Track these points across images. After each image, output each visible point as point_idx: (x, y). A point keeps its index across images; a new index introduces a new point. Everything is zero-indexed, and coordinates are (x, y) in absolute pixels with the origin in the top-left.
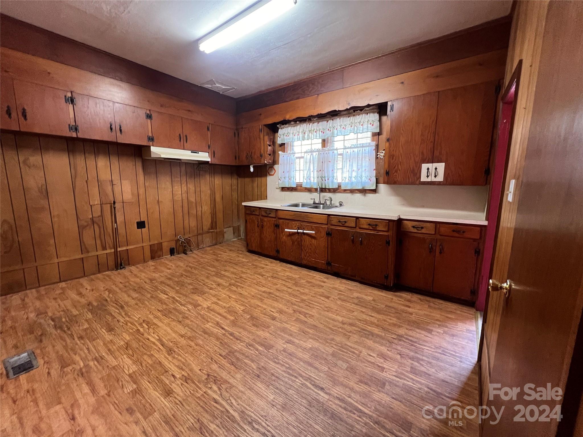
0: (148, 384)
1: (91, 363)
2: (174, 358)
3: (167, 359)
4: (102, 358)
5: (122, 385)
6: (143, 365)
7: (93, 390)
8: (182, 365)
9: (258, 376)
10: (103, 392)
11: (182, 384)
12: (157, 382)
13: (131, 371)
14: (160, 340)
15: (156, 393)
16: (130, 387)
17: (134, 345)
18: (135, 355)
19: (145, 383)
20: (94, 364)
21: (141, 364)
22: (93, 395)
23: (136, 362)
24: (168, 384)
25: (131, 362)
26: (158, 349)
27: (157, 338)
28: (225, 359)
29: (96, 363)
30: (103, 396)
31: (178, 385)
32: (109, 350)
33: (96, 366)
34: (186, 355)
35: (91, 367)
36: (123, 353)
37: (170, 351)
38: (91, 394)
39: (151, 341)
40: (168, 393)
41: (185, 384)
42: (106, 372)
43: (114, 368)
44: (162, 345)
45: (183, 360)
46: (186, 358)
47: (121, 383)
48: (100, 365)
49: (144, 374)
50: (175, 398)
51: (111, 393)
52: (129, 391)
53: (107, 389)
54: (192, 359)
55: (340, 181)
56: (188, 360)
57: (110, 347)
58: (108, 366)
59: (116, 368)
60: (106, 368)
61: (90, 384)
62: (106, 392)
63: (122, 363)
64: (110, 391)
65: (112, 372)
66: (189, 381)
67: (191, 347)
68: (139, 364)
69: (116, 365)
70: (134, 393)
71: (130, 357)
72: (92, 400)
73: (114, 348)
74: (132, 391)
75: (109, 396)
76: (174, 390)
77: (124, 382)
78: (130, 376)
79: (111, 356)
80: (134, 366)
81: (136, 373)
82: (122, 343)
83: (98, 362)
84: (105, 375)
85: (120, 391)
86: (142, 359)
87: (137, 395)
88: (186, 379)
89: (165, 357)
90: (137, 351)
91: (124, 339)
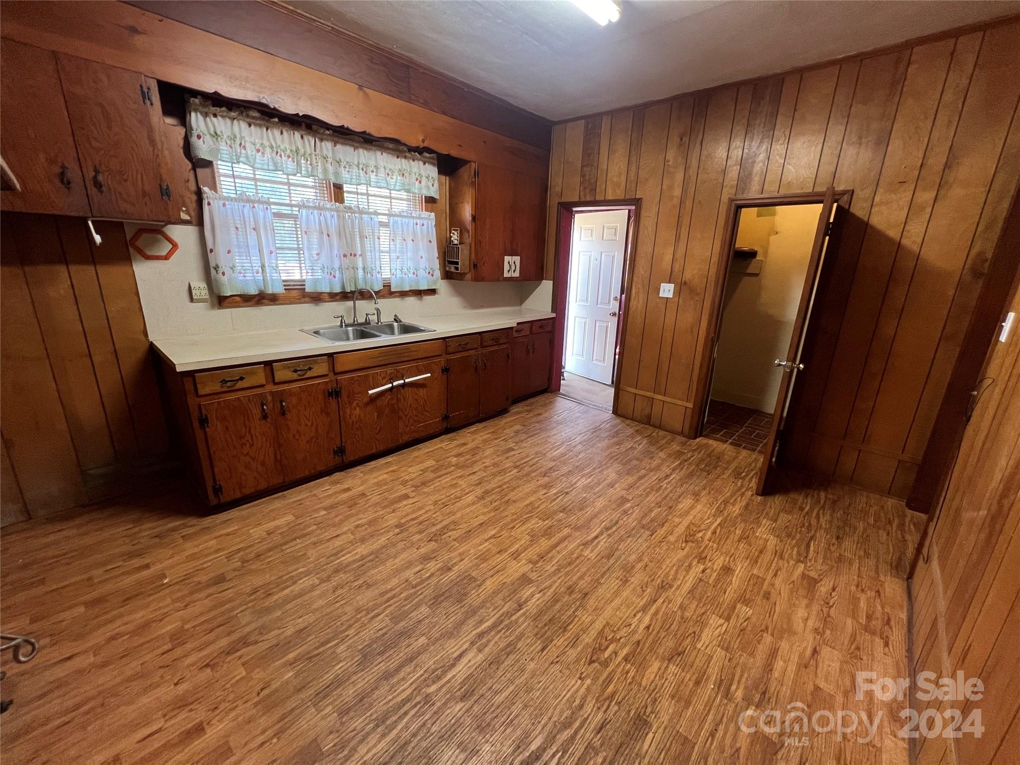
0: (727, 592)
1: (739, 694)
2: (675, 579)
3: (679, 586)
4: (719, 684)
5: (745, 621)
6: (703, 610)
7: (773, 654)
8: (683, 567)
9: (671, 508)
10: (768, 639)
11: (710, 561)
12: (720, 585)
13: (721, 621)
14: (644, 609)
15: (733, 581)
16: (744, 610)
17: (669, 644)
18: (690, 631)
19: (730, 595)
20: (737, 688)
21: (704, 613)
22: (778, 649)
23: (702, 623)
24: (716, 574)
25: (707, 630)
26: (666, 604)
27: (639, 615)
28: (656, 531)
29: (734, 687)
30: (772, 635)
31: (713, 564)
32: (697, 683)
33: (739, 682)
34: (664, 567)
35: (746, 688)
36: (694, 654)
37: (664, 587)
38: (780, 652)
39: (651, 620)
40: (727, 570)
41: (708, 558)
42: (741, 655)
43: (727, 650)
44: (655, 601)
45: (675, 568)
46: (670, 565)
47: (745, 624)
48: (734, 675)
49: (716, 604)
50: (729, 562)
51: (763, 627)
52: (748, 609)
53: (762, 636)
54: (668, 561)
55: (386, 274)
56: (672, 564)
57: (691, 684)
58: (730, 660)
59: (726, 645)
60: (734, 662)
61: (768, 667)
62: (765, 634)
63: (714, 642)
64: (762, 631)
65: (735, 647)
66: (704, 555)
67: (646, 566)
68: (704, 617)
69: (722, 648)
70: (747, 602)
71: (696, 636)
72: (784, 645)
73: (689, 677)
74: (747, 605)
75: (767, 628)
76: (721, 566)
77: (741, 620)
78: (728, 619)
79: (710, 670)
80: (711, 621)
81: (720, 613)
82: (672, 668)
83: (731, 685)
84: (745, 655)
85: (754, 620)
86: (694, 617)
87: (747, 597)
88: (702, 559)
89: (678, 588)
90: (680, 633)
91: (662, 671)
